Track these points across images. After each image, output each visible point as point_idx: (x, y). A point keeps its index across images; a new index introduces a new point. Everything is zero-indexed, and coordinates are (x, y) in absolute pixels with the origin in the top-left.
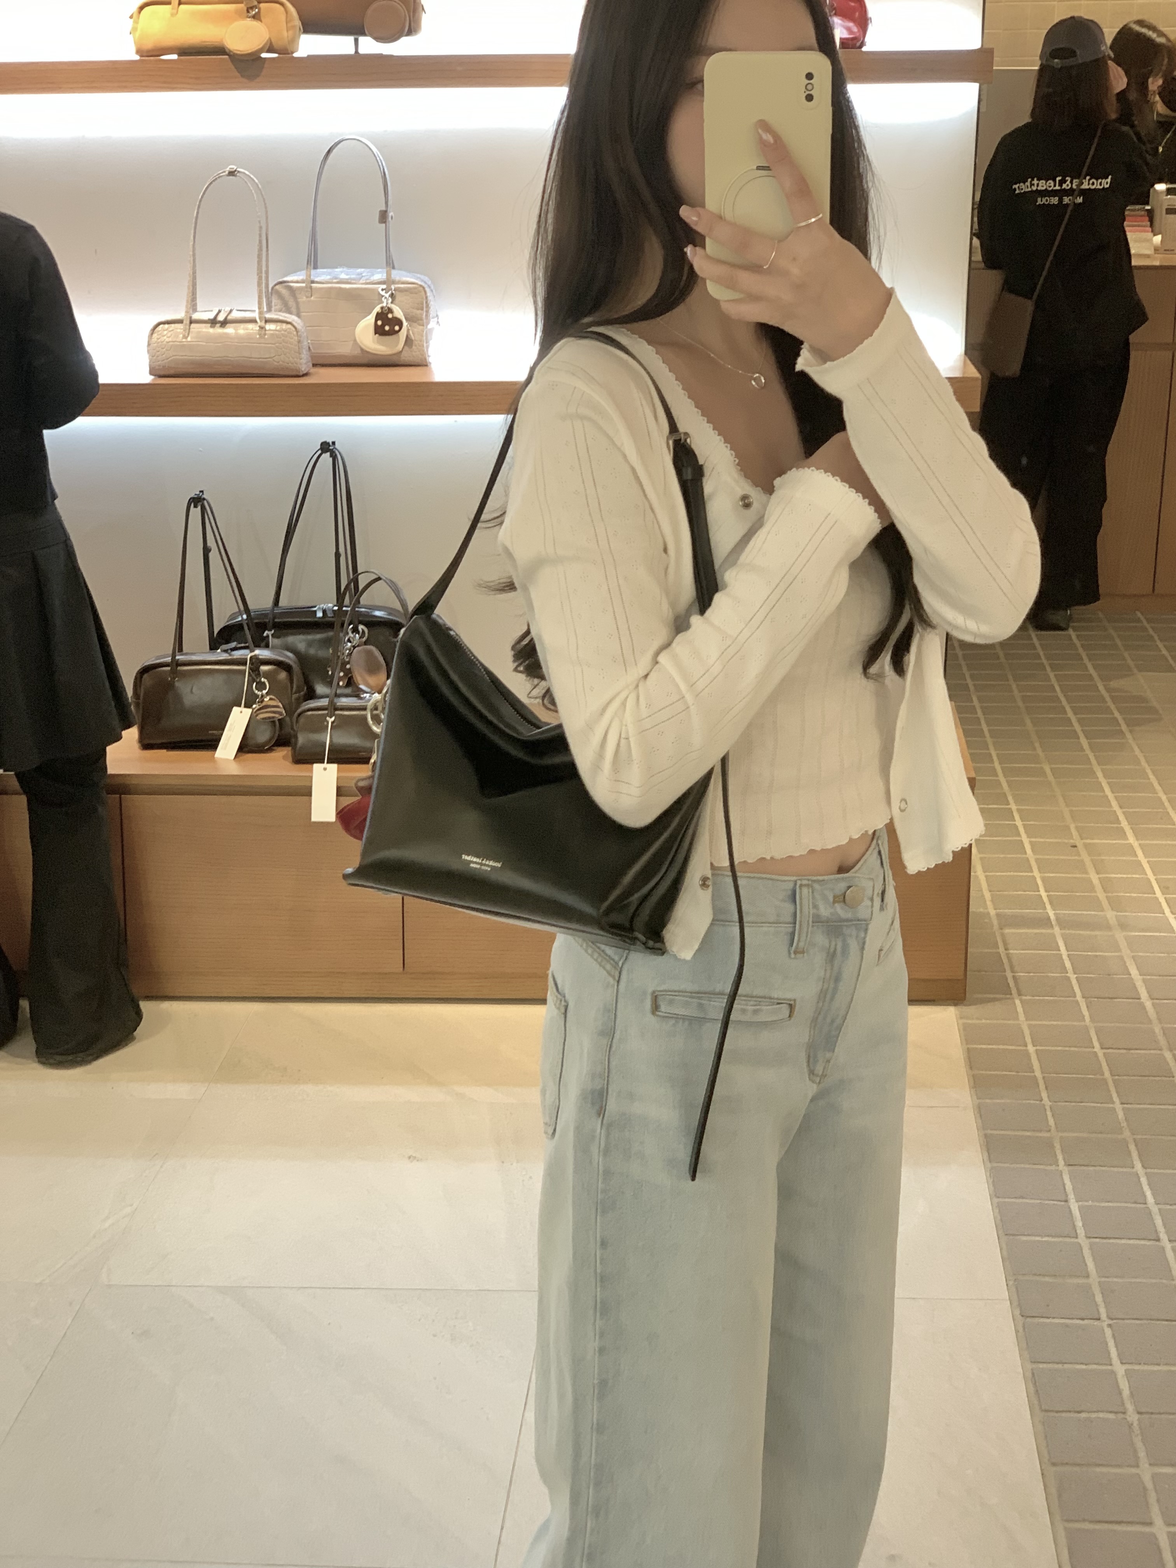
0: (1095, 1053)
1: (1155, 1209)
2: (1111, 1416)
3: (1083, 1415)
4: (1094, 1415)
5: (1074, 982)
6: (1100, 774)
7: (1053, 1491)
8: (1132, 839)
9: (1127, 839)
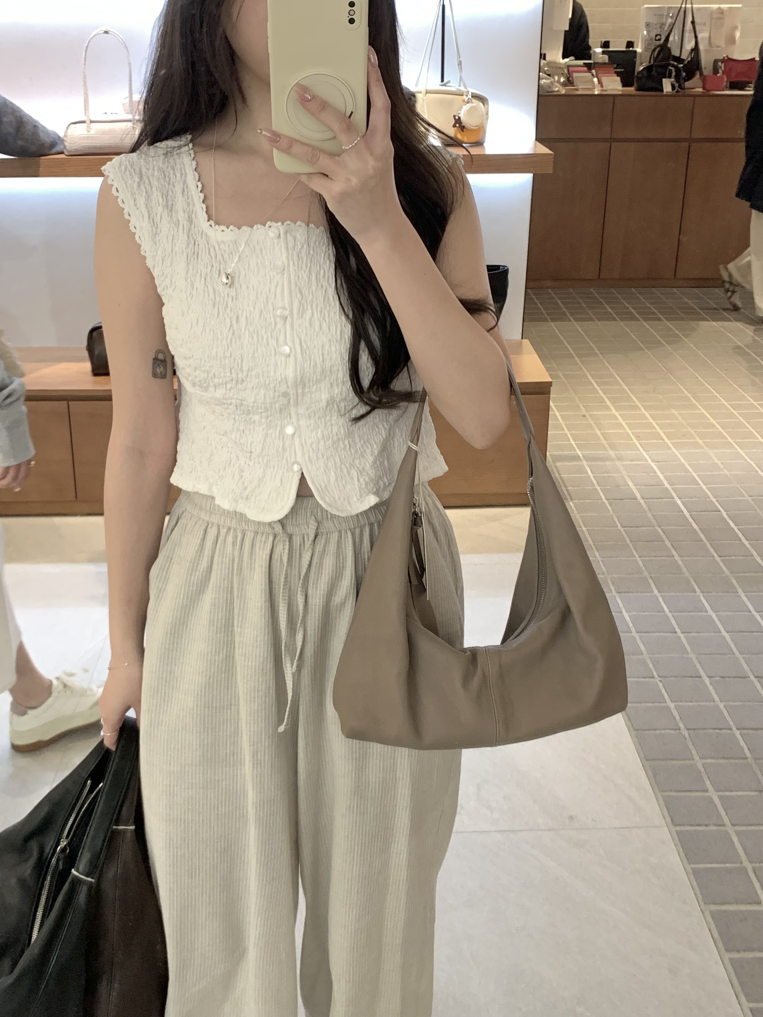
0: (620, 530)
1: (670, 615)
2: (673, 732)
3: (658, 732)
4: (663, 732)
5: (600, 491)
6: (589, 377)
7: (651, 774)
8: (614, 411)
9: (611, 411)
